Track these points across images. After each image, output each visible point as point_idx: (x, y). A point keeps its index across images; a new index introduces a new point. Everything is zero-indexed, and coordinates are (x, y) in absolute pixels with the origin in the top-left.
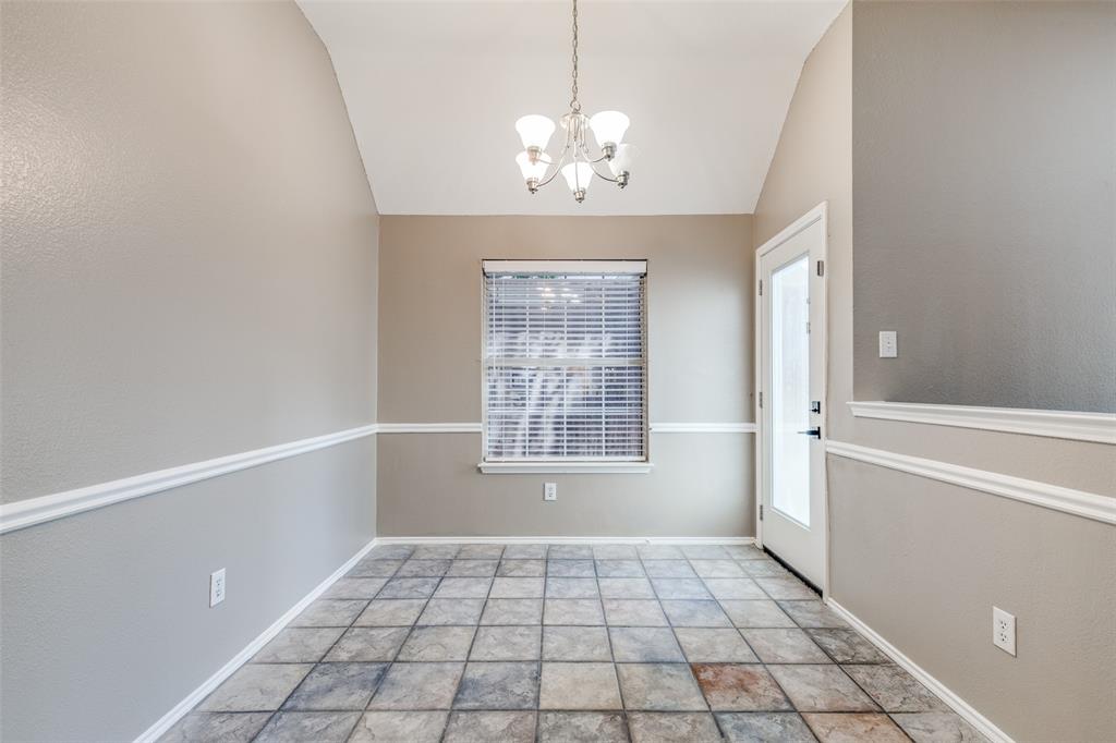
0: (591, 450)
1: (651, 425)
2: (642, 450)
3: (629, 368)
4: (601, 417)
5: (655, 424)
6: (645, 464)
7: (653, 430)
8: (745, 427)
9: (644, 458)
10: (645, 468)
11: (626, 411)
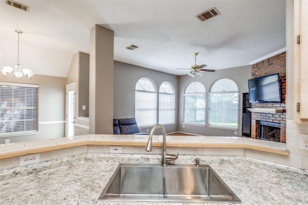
0: (21, 130)
1: (39, 123)
2: (37, 129)
3: (33, 110)
4: (24, 122)
5: (40, 123)
6: (37, 132)
7: (40, 124)
8: (63, 122)
9: (37, 130)
10: (37, 133)
11: (32, 120)
